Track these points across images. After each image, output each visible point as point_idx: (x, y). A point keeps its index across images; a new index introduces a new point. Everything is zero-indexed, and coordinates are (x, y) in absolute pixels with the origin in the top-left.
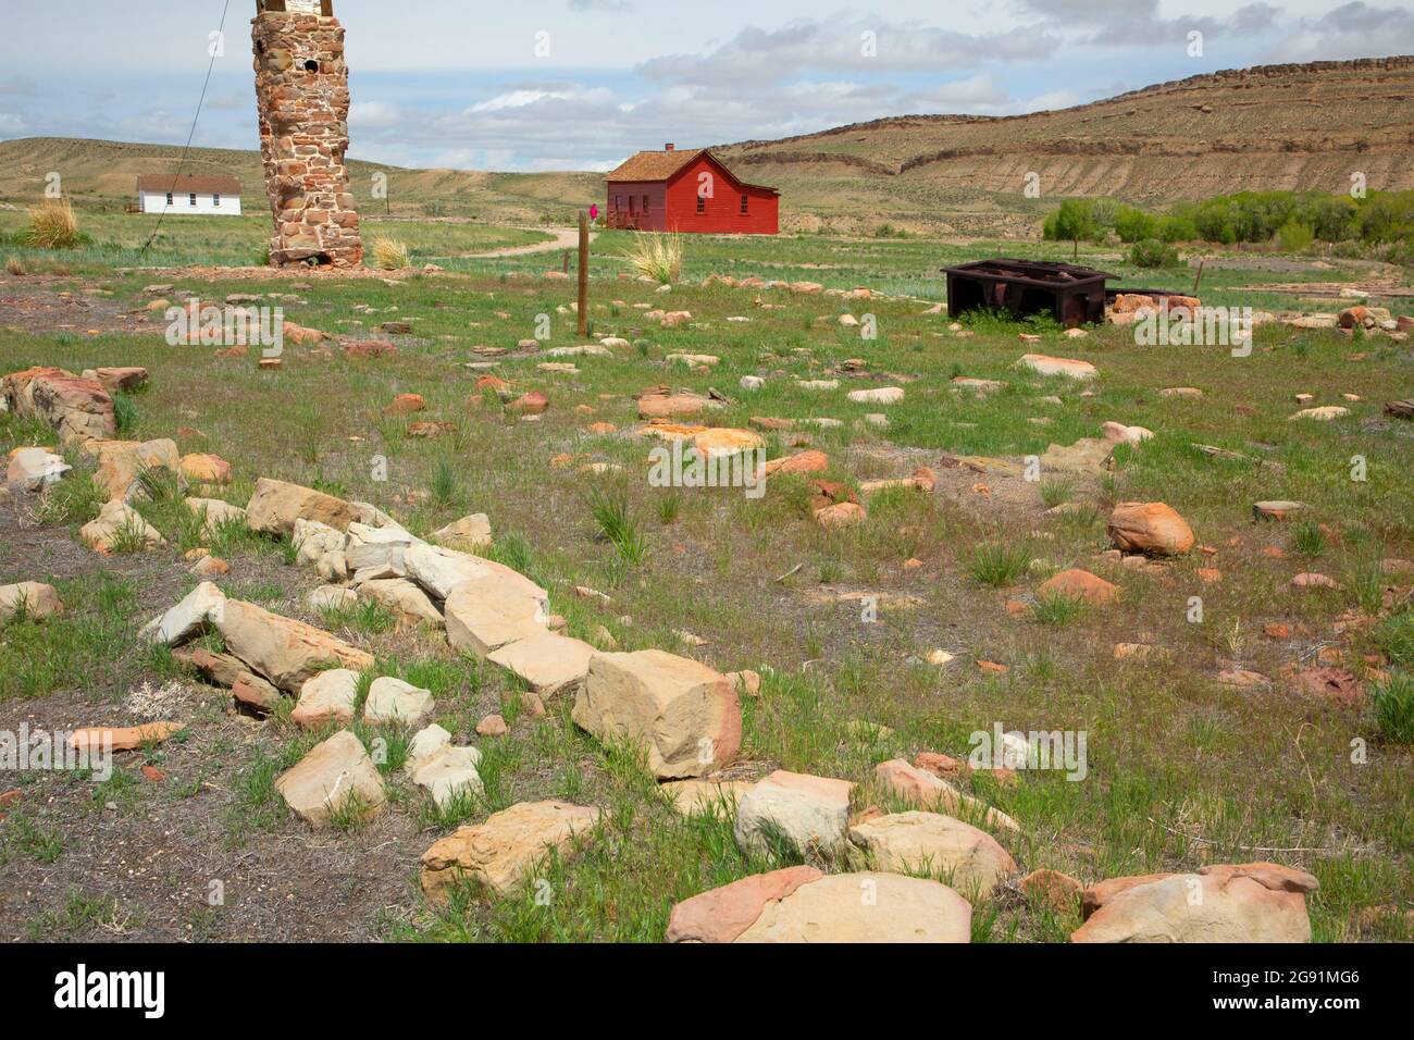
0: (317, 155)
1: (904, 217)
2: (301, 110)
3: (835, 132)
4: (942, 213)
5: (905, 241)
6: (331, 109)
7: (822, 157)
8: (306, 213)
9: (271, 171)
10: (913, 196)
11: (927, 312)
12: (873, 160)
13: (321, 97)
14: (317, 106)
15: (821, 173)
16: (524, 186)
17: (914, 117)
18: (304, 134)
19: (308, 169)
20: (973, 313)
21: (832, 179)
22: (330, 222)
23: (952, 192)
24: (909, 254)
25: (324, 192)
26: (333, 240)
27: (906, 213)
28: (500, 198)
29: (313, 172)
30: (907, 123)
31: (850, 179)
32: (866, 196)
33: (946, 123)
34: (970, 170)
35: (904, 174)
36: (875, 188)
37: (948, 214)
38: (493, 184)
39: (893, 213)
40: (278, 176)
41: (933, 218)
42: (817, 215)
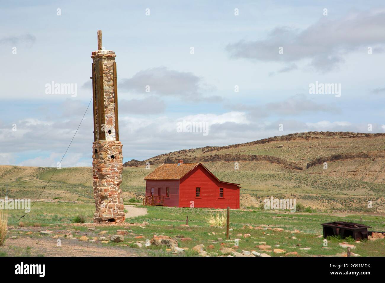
0: (113, 186)
1: (309, 198)
2: (109, 171)
3: (263, 142)
4: (335, 196)
5: (311, 214)
6: (118, 171)
7: (254, 158)
8: (108, 205)
9: (97, 191)
10: (315, 184)
11: (317, 237)
12: (288, 160)
13: (115, 167)
14: (113, 170)
15: (253, 168)
16: (61, 176)
17: (314, 133)
18: (109, 179)
19: (110, 190)
20: (331, 237)
21: (262, 172)
22: (115, 208)
23: (341, 182)
24: (313, 221)
25: (114, 198)
26: (116, 214)
27: (311, 195)
28: (45, 184)
29: (111, 191)
30: (310, 137)
31: (273, 172)
32: (284, 184)
33: (336, 137)
34: (353, 168)
35: (309, 169)
36: (290, 179)
37: (338, 196)
38: (41, 175)
39: (303, 195)
40: (100, 193)
41: (329, 199)
42: (253, 195)
